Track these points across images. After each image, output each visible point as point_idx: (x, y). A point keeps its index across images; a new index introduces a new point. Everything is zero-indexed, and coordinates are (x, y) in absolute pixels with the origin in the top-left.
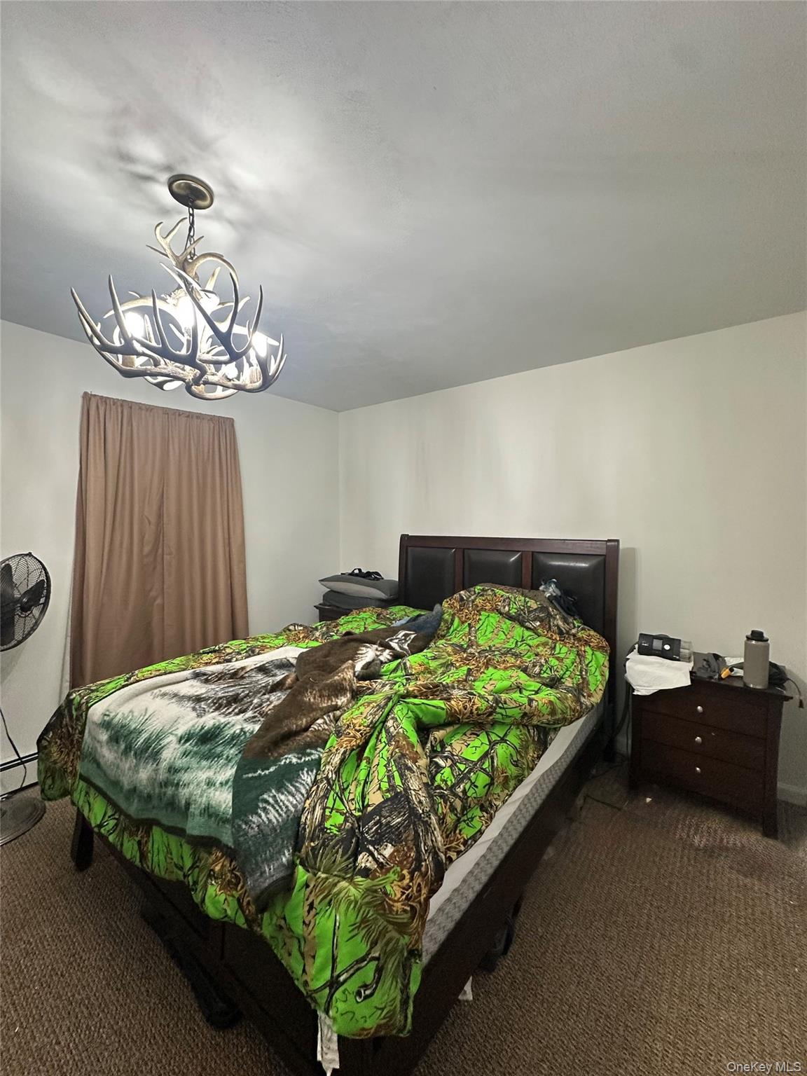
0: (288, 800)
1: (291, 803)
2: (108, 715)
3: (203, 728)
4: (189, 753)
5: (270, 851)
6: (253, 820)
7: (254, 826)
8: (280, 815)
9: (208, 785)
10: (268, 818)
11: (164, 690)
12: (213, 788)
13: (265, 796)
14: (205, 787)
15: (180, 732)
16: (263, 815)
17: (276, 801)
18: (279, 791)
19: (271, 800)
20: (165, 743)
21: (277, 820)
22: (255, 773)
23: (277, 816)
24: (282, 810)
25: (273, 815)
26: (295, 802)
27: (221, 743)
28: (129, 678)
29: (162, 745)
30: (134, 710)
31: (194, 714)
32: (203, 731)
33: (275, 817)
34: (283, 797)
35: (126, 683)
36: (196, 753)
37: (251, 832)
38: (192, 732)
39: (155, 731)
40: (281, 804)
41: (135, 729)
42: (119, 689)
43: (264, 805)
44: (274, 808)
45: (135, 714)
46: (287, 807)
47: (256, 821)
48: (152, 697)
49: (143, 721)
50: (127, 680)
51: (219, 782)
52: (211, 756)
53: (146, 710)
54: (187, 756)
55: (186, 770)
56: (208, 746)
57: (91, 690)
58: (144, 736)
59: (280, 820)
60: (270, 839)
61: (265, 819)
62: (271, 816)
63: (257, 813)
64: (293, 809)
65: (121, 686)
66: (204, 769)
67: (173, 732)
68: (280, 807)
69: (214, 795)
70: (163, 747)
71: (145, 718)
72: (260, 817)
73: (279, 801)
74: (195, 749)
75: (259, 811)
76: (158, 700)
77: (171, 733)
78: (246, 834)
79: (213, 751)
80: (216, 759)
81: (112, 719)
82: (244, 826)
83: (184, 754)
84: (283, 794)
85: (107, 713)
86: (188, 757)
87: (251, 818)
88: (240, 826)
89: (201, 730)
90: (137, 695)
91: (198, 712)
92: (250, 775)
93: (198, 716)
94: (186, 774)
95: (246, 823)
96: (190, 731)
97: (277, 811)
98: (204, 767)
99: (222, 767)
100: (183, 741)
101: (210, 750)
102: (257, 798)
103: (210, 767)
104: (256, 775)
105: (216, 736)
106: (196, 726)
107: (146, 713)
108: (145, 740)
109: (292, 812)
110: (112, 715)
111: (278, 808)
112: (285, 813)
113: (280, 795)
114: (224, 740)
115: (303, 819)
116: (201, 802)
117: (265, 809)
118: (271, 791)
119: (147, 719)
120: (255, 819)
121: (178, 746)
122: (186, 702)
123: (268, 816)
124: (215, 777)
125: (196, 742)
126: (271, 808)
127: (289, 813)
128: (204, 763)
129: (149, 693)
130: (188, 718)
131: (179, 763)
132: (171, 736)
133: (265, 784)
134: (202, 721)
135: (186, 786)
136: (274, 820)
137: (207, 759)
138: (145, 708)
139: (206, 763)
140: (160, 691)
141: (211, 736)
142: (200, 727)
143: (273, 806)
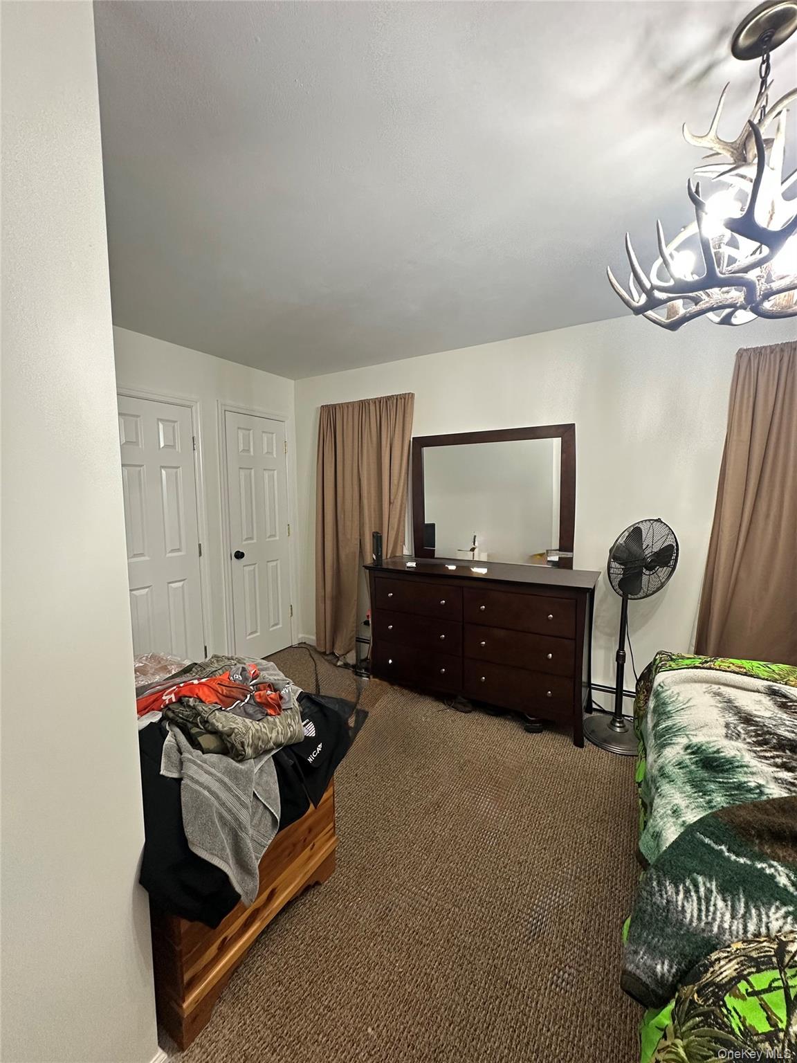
0: (723, 915)
1: (722, 921)
2: (662, 687)
3: (718, 751)
4: (683, 767)
5: (659, 941)
6: (668, 888)
7: (665, 896)
8: (699, 919)
9: (673, 813)
10: (683, 904)
11: (724, 689)
12: (674, 820)
13: (700, 879)
14: (669, 812)
15: (695, 740)
16: (681, 896)
17: (708, 900)
18: (723, 890)
19: (702, 890)
20: (676, 742)
21: (691, 921)
22: (716, 843)
23: (695, 915)
24: (707, 916)
25: (691, 908)
26: (726, 926)
27: (720, 782)
28: (706, 662)
29: (672, 742)
30: (681, 694)
31: (724, 731)
32: (716, 755)
33: (692, 916)
34: (720, 904)
35: (700, 665)
36: (691, 772)
37: (657, 899)
38: (704, 747)
39: (679, 724)
40: (712, 909)
41: (669, 711)
42: (688, 668)
43: (691, 887)
44: (699, 904)
45: (680, 698)
46: (714, 919)
47: (670, 893)
48: (705, 690)
49: (679, 709)
50: (702, 663)
51: (684, 819)
52: (698, 786)
53: (689, 700)
54: (680, 768)
55: (671, 781)
56: (706, 775)
57: (671, 658)
58: (669, 723)
59: (694, 924)
60: (669, 930)
61: (680, 903)
62: (688, 907)
63: (677, 887)
64: (715, 929)
65: (692, 665)
66: (684, 795)
67: (690, 736)
68: (708, 910)
69: (670, 828)
70: (671, 744)
71: (683, 707)
72: (677, 893)
73: (712, 903)
74: (693, 767)
75: (681, 887)
76: (708, 696)
77: (687, 735)
78: (652, 894)
79: (705, 783)
80: (701, 794)
81: (663, 692)
82: (655, 884)
83: (679, 764)
84: (725, 900)
85: (662, 685)
86: (681, 770)
87: (668, 884)
88: (651, 879)
89: (715, 752)
90: (695, 682)
91: (730, 732)
92: (707, 840)
93: (727, 736)
94: (668, 785)
95: (659, 883)
96: (702, 745)
97: (700, 910)
98: (685, 793)
99: (698, 807)
100: (689, 751)
101: (703, 780)
102: (690, 872)
103: (689, 797)
104: (717, 847)
105: (723, 771)
106: (712, 744)
107: (687, 702)
108: (666, 727)
109: (711, 931)
110: (665, 688)
111: (703, 908)
112: (707, 923)
113: (719, 897)
114: (725, 781)
115: (714, 956)
116: (658, 824)
117: (687, 891)
118: (711, 881)
119: (683, 709)
120: (670, 889)
121: (682, 752)
122: (730, 715)
123: (686, 904)
124: (684, 811)
125: (697, 761)
126: (695, 898)
127: (708, 928)
128: (688, 788)
129: (705, 686)
130: (715, 731)
131: (670, 769)
132: (686, 738)
133: (712, 865)
134: (726, 742)
135: (660, 797)
136: (688, 916)
137: (694, 786)
138: (690, 697)
139: (689, 790)
140: (719, 688)
141: (717, 766)
142: (715, 749)
143: (699, 899)
